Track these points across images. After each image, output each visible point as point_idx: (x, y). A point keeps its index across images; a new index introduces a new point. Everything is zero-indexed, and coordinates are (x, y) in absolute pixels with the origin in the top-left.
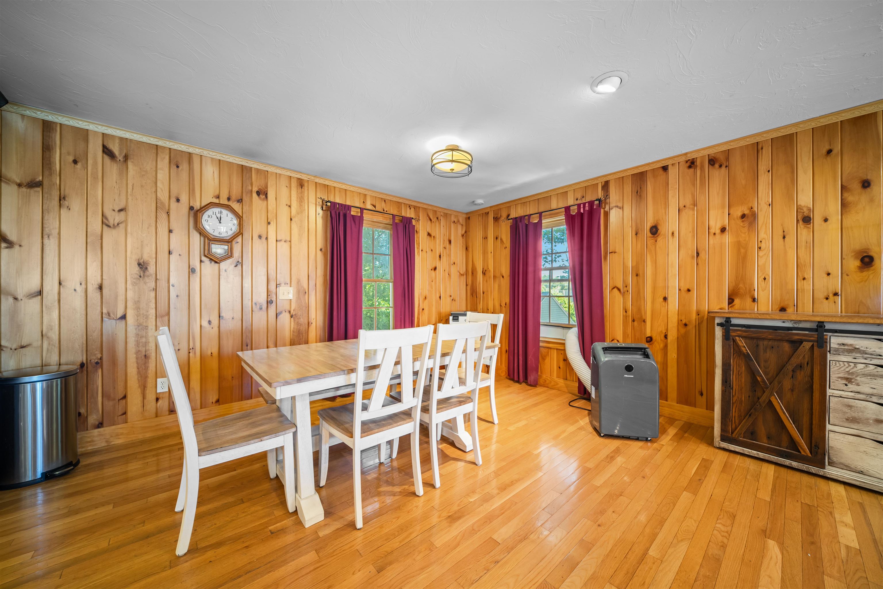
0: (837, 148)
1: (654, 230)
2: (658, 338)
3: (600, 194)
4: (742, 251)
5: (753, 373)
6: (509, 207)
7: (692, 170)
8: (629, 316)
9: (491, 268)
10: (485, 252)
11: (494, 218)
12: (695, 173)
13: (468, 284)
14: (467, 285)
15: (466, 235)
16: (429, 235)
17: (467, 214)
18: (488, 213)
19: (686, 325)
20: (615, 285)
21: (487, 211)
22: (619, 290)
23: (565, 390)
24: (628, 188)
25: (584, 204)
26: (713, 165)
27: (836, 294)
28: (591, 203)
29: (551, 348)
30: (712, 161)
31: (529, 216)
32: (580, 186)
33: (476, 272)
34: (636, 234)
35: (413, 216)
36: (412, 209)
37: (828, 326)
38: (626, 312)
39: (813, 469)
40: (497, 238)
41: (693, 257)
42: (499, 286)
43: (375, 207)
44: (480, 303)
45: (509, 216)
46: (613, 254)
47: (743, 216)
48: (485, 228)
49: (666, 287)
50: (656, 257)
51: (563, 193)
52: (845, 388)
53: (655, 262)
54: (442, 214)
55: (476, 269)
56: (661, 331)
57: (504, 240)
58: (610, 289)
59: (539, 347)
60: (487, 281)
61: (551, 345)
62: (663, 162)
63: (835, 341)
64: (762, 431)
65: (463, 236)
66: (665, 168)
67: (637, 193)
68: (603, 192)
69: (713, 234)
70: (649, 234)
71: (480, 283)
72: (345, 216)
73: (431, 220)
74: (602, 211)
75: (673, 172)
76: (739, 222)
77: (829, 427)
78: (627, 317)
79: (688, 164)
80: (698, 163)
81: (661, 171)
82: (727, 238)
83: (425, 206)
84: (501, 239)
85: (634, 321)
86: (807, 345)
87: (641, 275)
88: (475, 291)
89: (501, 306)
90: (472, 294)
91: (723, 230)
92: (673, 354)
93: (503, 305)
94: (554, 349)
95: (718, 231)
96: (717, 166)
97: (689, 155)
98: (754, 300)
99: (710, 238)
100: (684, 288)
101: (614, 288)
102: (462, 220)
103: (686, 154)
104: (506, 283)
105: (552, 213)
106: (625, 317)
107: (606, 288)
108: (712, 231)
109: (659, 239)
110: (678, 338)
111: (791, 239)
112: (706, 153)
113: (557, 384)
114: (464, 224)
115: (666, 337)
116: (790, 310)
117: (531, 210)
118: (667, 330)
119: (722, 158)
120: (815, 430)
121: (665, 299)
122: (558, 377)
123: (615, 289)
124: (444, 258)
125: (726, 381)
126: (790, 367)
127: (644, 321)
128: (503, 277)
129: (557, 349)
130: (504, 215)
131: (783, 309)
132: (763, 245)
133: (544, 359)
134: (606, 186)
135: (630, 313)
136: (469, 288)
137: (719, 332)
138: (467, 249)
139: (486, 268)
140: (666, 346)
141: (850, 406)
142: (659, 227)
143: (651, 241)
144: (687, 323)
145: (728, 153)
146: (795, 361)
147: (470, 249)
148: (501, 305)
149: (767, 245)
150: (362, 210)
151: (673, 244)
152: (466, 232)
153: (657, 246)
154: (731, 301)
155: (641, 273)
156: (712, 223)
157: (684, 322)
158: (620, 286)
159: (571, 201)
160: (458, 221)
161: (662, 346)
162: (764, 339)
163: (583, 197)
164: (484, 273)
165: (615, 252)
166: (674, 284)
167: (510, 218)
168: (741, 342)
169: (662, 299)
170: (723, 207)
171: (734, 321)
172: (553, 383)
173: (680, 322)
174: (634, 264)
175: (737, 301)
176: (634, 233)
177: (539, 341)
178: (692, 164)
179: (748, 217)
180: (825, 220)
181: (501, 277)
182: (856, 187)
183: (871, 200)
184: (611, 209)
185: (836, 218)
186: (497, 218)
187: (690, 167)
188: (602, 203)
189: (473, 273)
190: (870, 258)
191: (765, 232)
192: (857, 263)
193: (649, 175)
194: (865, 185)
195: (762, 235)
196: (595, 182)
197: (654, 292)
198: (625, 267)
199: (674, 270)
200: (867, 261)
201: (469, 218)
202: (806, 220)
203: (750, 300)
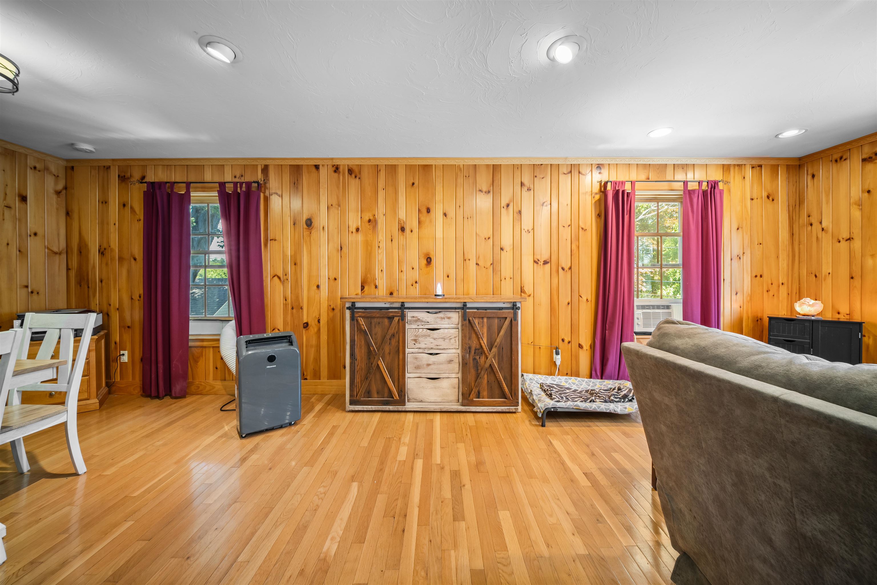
0: (417, 183)
1: (309, 223)
2: (313, 323)
3: (260, 176)
4: (369, 248)
5: (368, 345)
6: (145, 167)
7: (336, 175)
8: (288, 304)
9: (115, 244)
10: (103, 223)
11: (119, 176)
12: (339, 177)
13: (70, 267)
14: (68, 269)
15: (64, 192)
17: (68, 161)
18: (109, 168)
19: (333, 309)
20: (275, 273)
21: (107, 164)
22: (279, 278)
23: (223, 392)
24: (287, 177)
25: (241, 184)
26: (351, 174)
27: (416, 282)
28: (249, 184)
29: (205, 347)
30: (350, 171)
31: (173, 184)
32: (239, 163)
33: (88, 251)
34: (294, 224)
37: (406, 305)
38: (286, 300)
39: (400, 408)
40: (124, 205)
41: (338, 250)
42: (129, 272)
44: (94, 296)
45: (143, 177)
46: (273, 241)
47: (369, 221)
48: (104, 189)
49: (319, 276)
50: (310, 248)
52: (414, 346)
53: (310, 252)
55: (86, 246)
56: (316, 316)
57: (136, 208)
58: (271, 277)
59: (188, 347)
60: (107, 264)
61: (205, 344)
62: (315, 161)
63: (410, 315)
64: (374, 389)
65: (60, 193)
66: (317, 167)
67: (294, 184)
68: (263, 175)
69: (351, 233)
70: (305, 226)
71: (94, 267)
74: (262, 195)
75: (323, 171)
76: (367, 224)
77: (407, 375)
78: (287, 305)
79: (334, 169)
80: (341, 169)
81: (314, 169)
82: (360, 237)
84: (132, 208)
85: (293, 308)
86: (396, 319)
87: (299, 264)
88: (86, 278)
89: (132, 299)
90: (79, 284)
91: (357, 230)
92: (324, 337)
93: (136, 297)
94: (209, 347)
95: (354, 231)
96: (353, 176)
97: (334, 161)
98: (376, 287)
99: (350, 235)
100: (332, 278)
101: (274, 276)
102: (55, 168)
103: (332, 159)
104: (138, 268)
105: (204, 186)
106: (285, 305)
107: (267, 277)
108: (351, 229)
109: (313, 231)
110: (328, 321)
111: (395, 241)
112: (346, 162)
113: (214, 388)
114: (62, 175)
115: (319, 321)
116: (395, 294)
117: (177, 176)
118: (320, 315)
119: (356, 170)
120: (401, 379)
121: (318, 287)
122: (215, 379)
123: (276, 278)
125: (352, 355)
126: (388, 337)
127: (302, 308)
128: (135, 259)
129: (213, 347)
130: (137, 176)
131: (391, 294)
132: (381, 245)
133: (196, 361)
134: (265, 169)
135: (289, 300)
136: (73, 274)
137: (348, 313)
138: (68, 214)
139: (105, 245)
140: (319, 330)
141: (416, 358)
142: (313, 221)
143: (306, 233)
144: (335, 308)
145: (360, 166)
146: (391, 332)
147: (75, 216)
148: (133, 297)
149: (383, 245)
151: (324, 237)
152: (66, 188)
153: (312, 238)
154: (363, 288)
155: (298, 262)
156: (351, 224)
157: (332, 307)
158: (281, 275)
159: (228, 177)
160: (46, 169)
161: (316, 330)
162: (374, 317)
163: (242, 176)
164: (102, 252)
165: (275, 240)
166: (324, 273)
167: (144, 181)
168: (362, 321)
169: (315, 287)
170: (358, 212)
171: (358, 305)
172: (208, 388)
173: (329, 307)
174: (293, 253)
175: (366, 288)
176: (292, 223)
177: (188, 340)
178: (336, 169)
179: (372, 222)
180: (412, 231)
181: (132, 260)
182: (424, 211)
183: (431, 221)
184: (270, 195)
185: (416, 230)
186: (123, 179)
187: (335, 171)
188: (261, 186)
189: (80, 252)
190: (430, 258)
191: (382, 235)
192: (425, 262)
193: (305, 170)
194: (428, 211)
195: (380, 238)
196: (255, 163)
197: (309, 281)
198: (284, 255)
199: (324, 261)
200: (429, 261)
201: (72, 168)
202: (403, 229)
203: (374, 287)
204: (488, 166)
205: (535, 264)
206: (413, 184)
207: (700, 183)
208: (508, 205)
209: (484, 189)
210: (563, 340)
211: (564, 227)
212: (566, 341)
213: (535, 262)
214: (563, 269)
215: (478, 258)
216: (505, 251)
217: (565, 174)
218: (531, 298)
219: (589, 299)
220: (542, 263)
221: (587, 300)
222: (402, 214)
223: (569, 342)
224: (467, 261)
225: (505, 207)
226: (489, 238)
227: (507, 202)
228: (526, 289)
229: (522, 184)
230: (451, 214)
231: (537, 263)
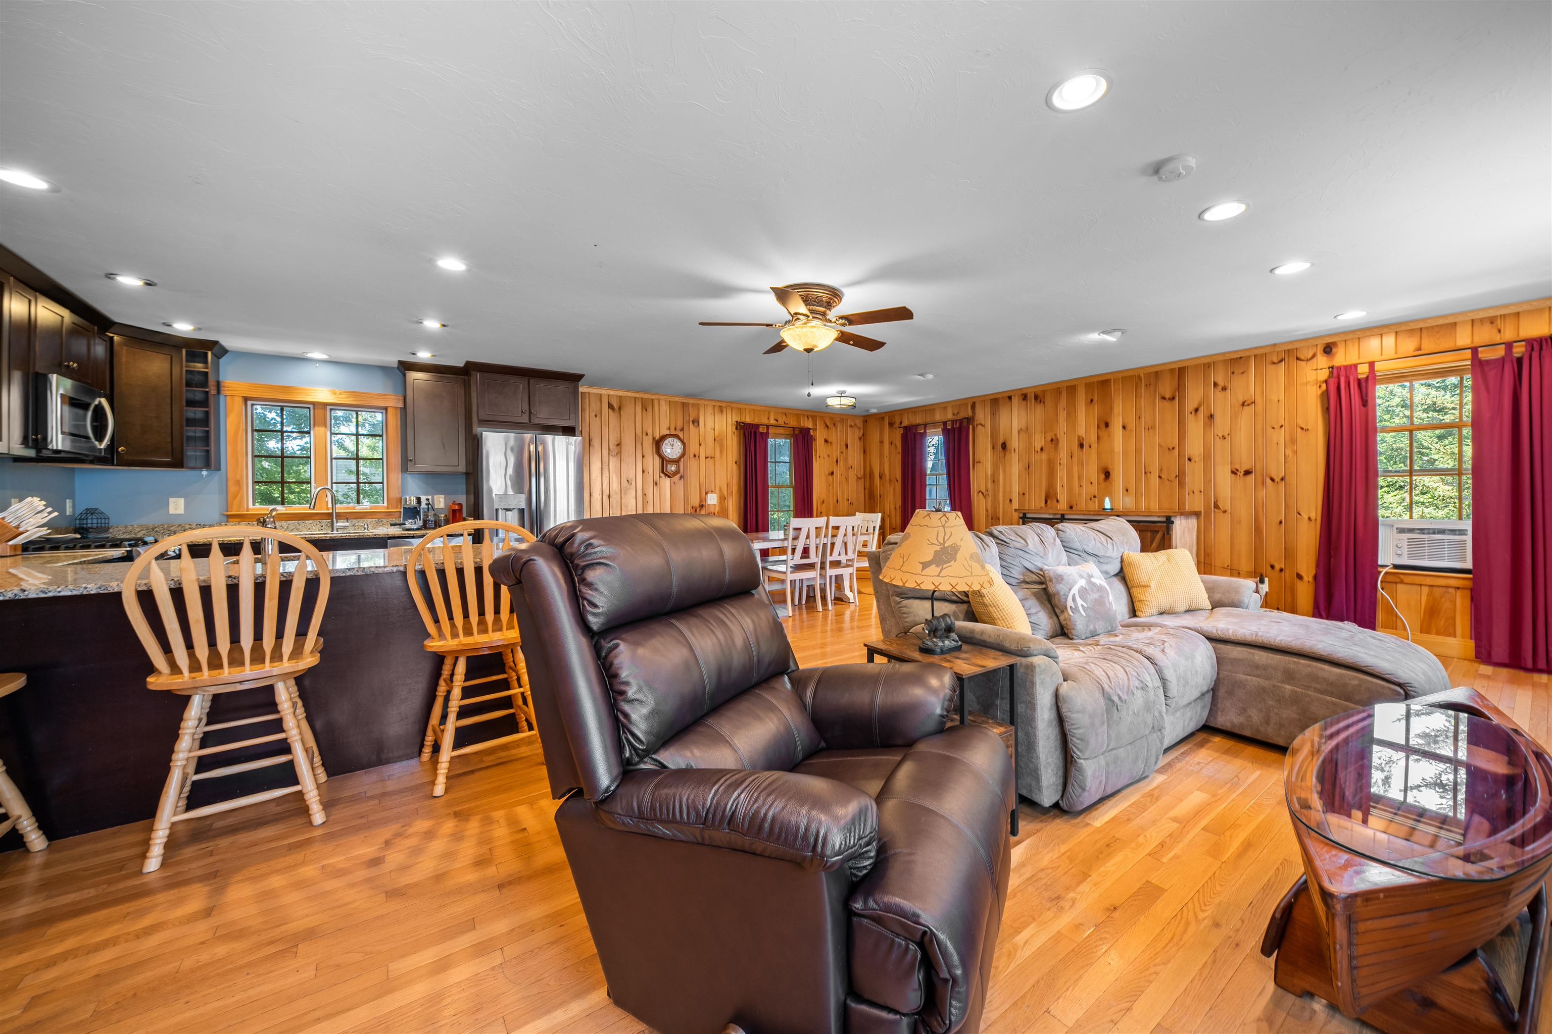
0: (1095, 399)
1: (1004, 446)
3: (970, 413)
4: (1052, 465)
6: (902, 415)
7: (1025, 402)
9: (887, 472)
10: (881, 455)
11: (888, 423)
12: (1027, 405)
14: (865, 488)
15: (863, 438)
16: (826, 441)
17: (864, 416)
18: (883, 418)
20: (980, 489)
21: (882, 415)
22: (983, 493)
24: (988, 410)
25: (958, 421)
26: (1036, 399)
27: (1095, 497)
28: (963, 420)
30: (1036, 397)
31: (916, 426)
32: (956, 404)
33: (874, 476)
34: (993, 449)
35: (810, 426)
36: (810, 419)
38: (987, 511)
40: (891, 444)
41: (1026, 469)
42: (894, 489)
43: (777, 421)
45: (901, 423)
47: (1052, 440)
48: (881, 433)
49: (1011, 491)
50: (1005, 468)
51: (943, 406)
53: (1004, 471)
54: (838, 419)
55: (873, 472)
57: (897, 446)
58: (977, 492)
60: (883, 485)
62: (1009, 392)
65: (860, 439)
66: (1010, 398)
67: (993, 414)
68: (972, 411)
69: (1036, 453)
70: (1001, 449)
71: (876, 487)
72: (755, 433)
73: (827, 427)
74: (971, 426)
75: (1014, 401)
76: (1050, 444)
79: (1023, 396)
80: (1029, 396)
81: (1008, 399)
82: (1044, 456)
83: (822, 415)
84: (894, 445)
85: (992, 519)
87: (996, 482)
88: (873, 494)
89: (896, 509)
90: (870, 498)
91: (1042, 449)
93: (898, 507)
95: (1039, 450)
96: (1038, 400)
97: (1023, 390)
98: (1058, 501)
99: (1035, 455)
100: (1021, 493)
101: (979, 492)
102: (859, 423)
103: (1021, 389)
104: (898, 486)
105: (934, 424)
106: (987, 516)
107: (974, 493)
108: (1036, 449)
109: (1007, 454)
111: (1075, 458)
112: (1034, 390)
114: (862, 427)
116: (1074, 508)
117: (918, 420)
119: (1040, 394)
121: (1011, 501)
124: (841, 463)
127: (998, 519)
128: (897, 480)
130: (898, 422)
131: (1071, 507)
132: (1062, 462)
134: (973, 406)
135: (989, 512)
136: (867, 491)
138: (864, 452)
139: (882, 472)
142: (1007, 444)
143: (1002, 454)
145: (1044, 392)
147: (868, 454)
149: (1064, 461)
150: (768, 426)
151: (1015, 457)
152: (863, 435)
153: (1006, 459)
154: (1046, 502)
155: (996, 480)
156: (1036, 445)
158: (984, 491)
159: (947, 417)
160: (856, 425)
163: (956, 414)
164: (881, 477)
165: (979, 464)
166: (1016, 489)
167: (901, 425)
169: (1008, 501)
170: (1042, 433)
171: (1028, 515)
174: (992, 473)
175: (1049, 502)
176: (992, 447)
178: (1025, 397)
179: (1054, 441)
180: (1090, 447)
182: (1103, 426)
183: (1109, 436)
184: (977, 425)
185: (1094, 446)
186: (891, 424)
187: (1024, 399)
188: (970, 420)
189: (870, 477)
190: (1109, 473)
191: (1063, 454)
192: (1103, 476)
193: (1001, 401)
194: (1107, 425)
195: (1061, 455)
196: (967, 401)
197: (1004, 496)
198: (986, 475)
199: (1015, 478)
200: (1107, 475)
201: (866, 421)
202: (1081, 446)
203: (1055, 501)
204: (1172, 371)
205: (1233, 475)
206: (1092, 401)
207: (1509, 346)
208: (1197, 410)
209: (1168, 396)
210: (1272, 567)
211: (1273, 428)
212: (1277, 567)
213: (1233, 472)
214: (1272, 480)
215: (1161, 470)
216: (1193, 461)
217: (1274, 363)
218: (1228, 516)
219: (1313, 518)
220: (1243, 473)
221: (1309, 518)
222: (1081, 431)
223: (1281, 570)
224: (1148, 474)
225: (1193, 413)
226: (1173, 448)
227: (1195, 406)
228: (1220, 505)
229: (1215, 384)
230: (1131, 426)
231: (1236, 474)
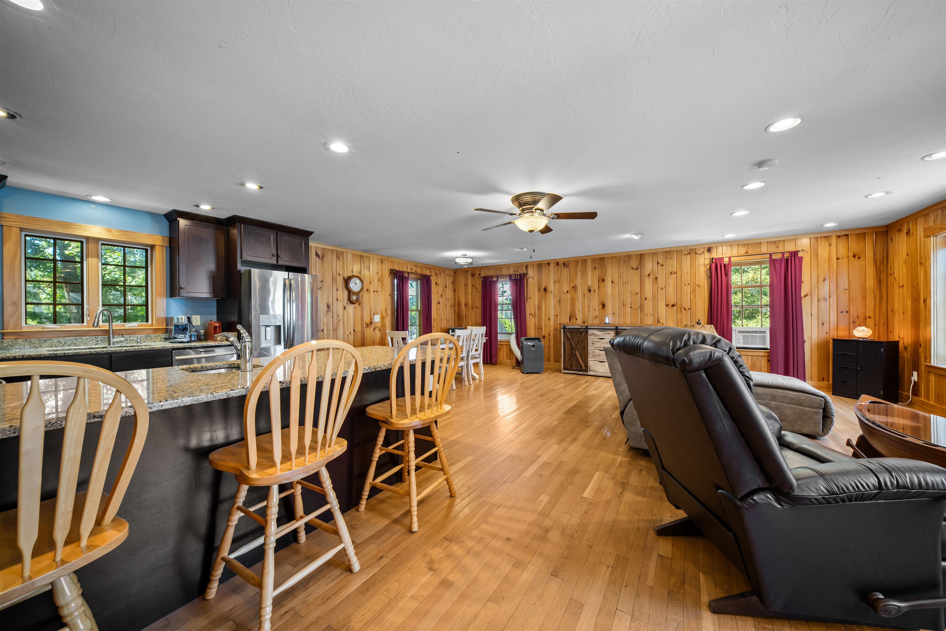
0: (597, 267)
1: (545, 289)
2: (547, 336)
3: (524, 271)
4: (573, 300)
5: (571, 344)
6: (482, 270)
7: (558, 266)
9: (470, 302)
10: (466, 293)
11: (471, 274)
12: (559, 267)
14: (455, 312)
15: (454, 282)
16: (436, 283)
17: (454, 270)
18: (468, 271)
19: (556, 329)
20: (531, 313)
22: (532, 315)
23: (510, 364)
24: (536, 269)
25: (518, 275)
26: (564, 266)
27: (597, 317)
28: (521, 275)
29: (503, 345)
30: (564, 264)
31: (492, 277)
32: (516, 266)
33: (461, 305)
36: (428, 270)
37: (589, 327)
38: (535, 325)
39: (586, 373)
40: (474, 287)
41: (558, 302)
42: (475, 313)
43: (412, 270)
44: (463, 322)
45: (480, 274)
46: (530, 298)
47: (573, 287)
48: (466, 279)
49: (550, 314)
50: (546, 301)
51: (508, 266)
52: (592, 346)
53: (546, 303)
54: (442, 271)
55: (460, 303)
56: (548, 333)
57: (478, 287)
58: (529, 315)
59: (497, 344)
60: (467, 310)
61: (503, 343)
62: (548, 261)
63: (590, 332)
64: (574, 364)
65: (452, 283)
67: (539, 272)
68: (526, 270)
70: (544, 291)
71: (463, 311)
72: (402, 277)
74: (526, 279)
75: (551, 265)
76: (572, 289)
77: (589, 359)
79: (557, 264)
80: (560, 264)
81: (548, 265)
82: (569, 295)
83: (434, 267)
84: (476, 287)
85: (538, 329)
86: (584, 333)
88: (460, 316)
90: (458, 317)
91: (567, 292)
92: (552, 342)
94: (504, 345)
95: (566, 292)
96: (565, 266)
98: (576, 319)
99: (564, 295)
100: (555, 315)
103: (556, 259)
104: (478, 311)
105: (503, 277)
106: (535, 327)
107: (527, 314)
109: (547, 293)
110: (554, 335)
111: (586, 296)
112: (563, 260)
113: (506, 362)
115: (550, 335)
116: (586, 323)
117: (493, 273)
118: (550, 332)
119: (567, 263)
120: (586, 361)
121: (549, 319)
122: (507, 359)
124: (443, 297)
126: (580, 341)
127: (542, 329)
128: (477, 308)
129: (506, 345)
131: (584, 323)
132: (579, 299)
133: (500, 351)
134: (527, 267)
135: (537, 325)
136: (456, 314)
137: (562, 330)
138: (454, 290)
139: (467, 303)
140: (550, 339)
141: (593, 352)
142: (547, 288)
143: (544, 294)
145: (568, 261)
146: (581, 339)
147: (457, 291)
150: (408, 273)
151: (552, 296)
152: (454, 280)
153: (546, 296)
155: (540, 308)
156: (564, 289)
158: (533, 313)
159: (512, 272)
161: (548, 339)
162: (574, 332)
163: (518, 270)
164: (466, 305)
166: (552, 313)
167: (481, 276)
168: (568, 334)
170: (567, 283)
171: (567, 327)
172: (504, 362)
173: (554, 328)
174: (538, 304)
175: (571, 320)
176: (538, 290)
177: (497, 341)
178: (558, 264)
179: (575, 288)
180: (595, 291)
181: (476, 308)
182: (601, 281)
183: (604, 286)
184: (529, 278)
185: (597, 291)
186: (473, 275)
188: (525, 275)
189: (458, 305)
190: (604, 305)
192: (601, 307)
193: (543, 265)
194: (603, 280)
195: (579, 295)
196: (522, 265)
197: (545, 317)
198: (535, 305)
199: (552, 307)
201: (456, 272)
202: (590, 291)
204: (637, 255)
205: (666, 307)
206: (595, 267)
208: (649, 275)
209: (635, 267)
211: (685, 285)
213: (666, 305)
214: (685, 309)
215: (630, 304)
216: (647, 300)
217: (686, 255)
220: (671, 306)
222: (590, 283)
224: (625, 306)
225: (648, 277)
226: (638, 293)
227: (648, 273)
228: (660, 321)
229: (658, 263)
230: (616, 281)
231: (668, 306)
